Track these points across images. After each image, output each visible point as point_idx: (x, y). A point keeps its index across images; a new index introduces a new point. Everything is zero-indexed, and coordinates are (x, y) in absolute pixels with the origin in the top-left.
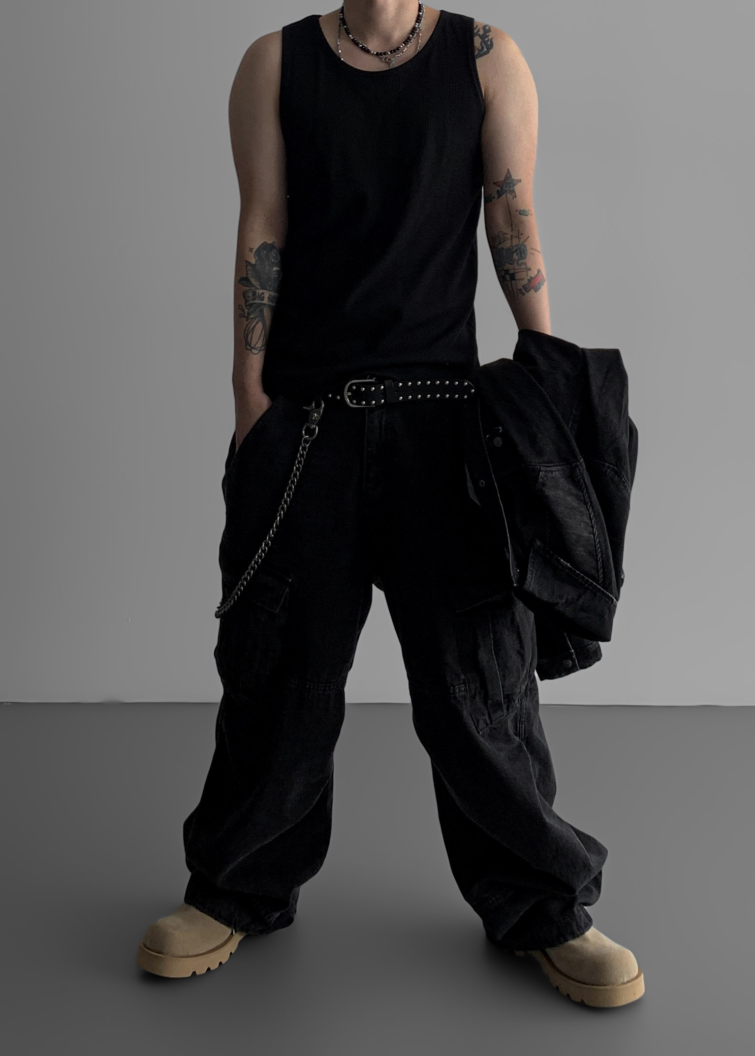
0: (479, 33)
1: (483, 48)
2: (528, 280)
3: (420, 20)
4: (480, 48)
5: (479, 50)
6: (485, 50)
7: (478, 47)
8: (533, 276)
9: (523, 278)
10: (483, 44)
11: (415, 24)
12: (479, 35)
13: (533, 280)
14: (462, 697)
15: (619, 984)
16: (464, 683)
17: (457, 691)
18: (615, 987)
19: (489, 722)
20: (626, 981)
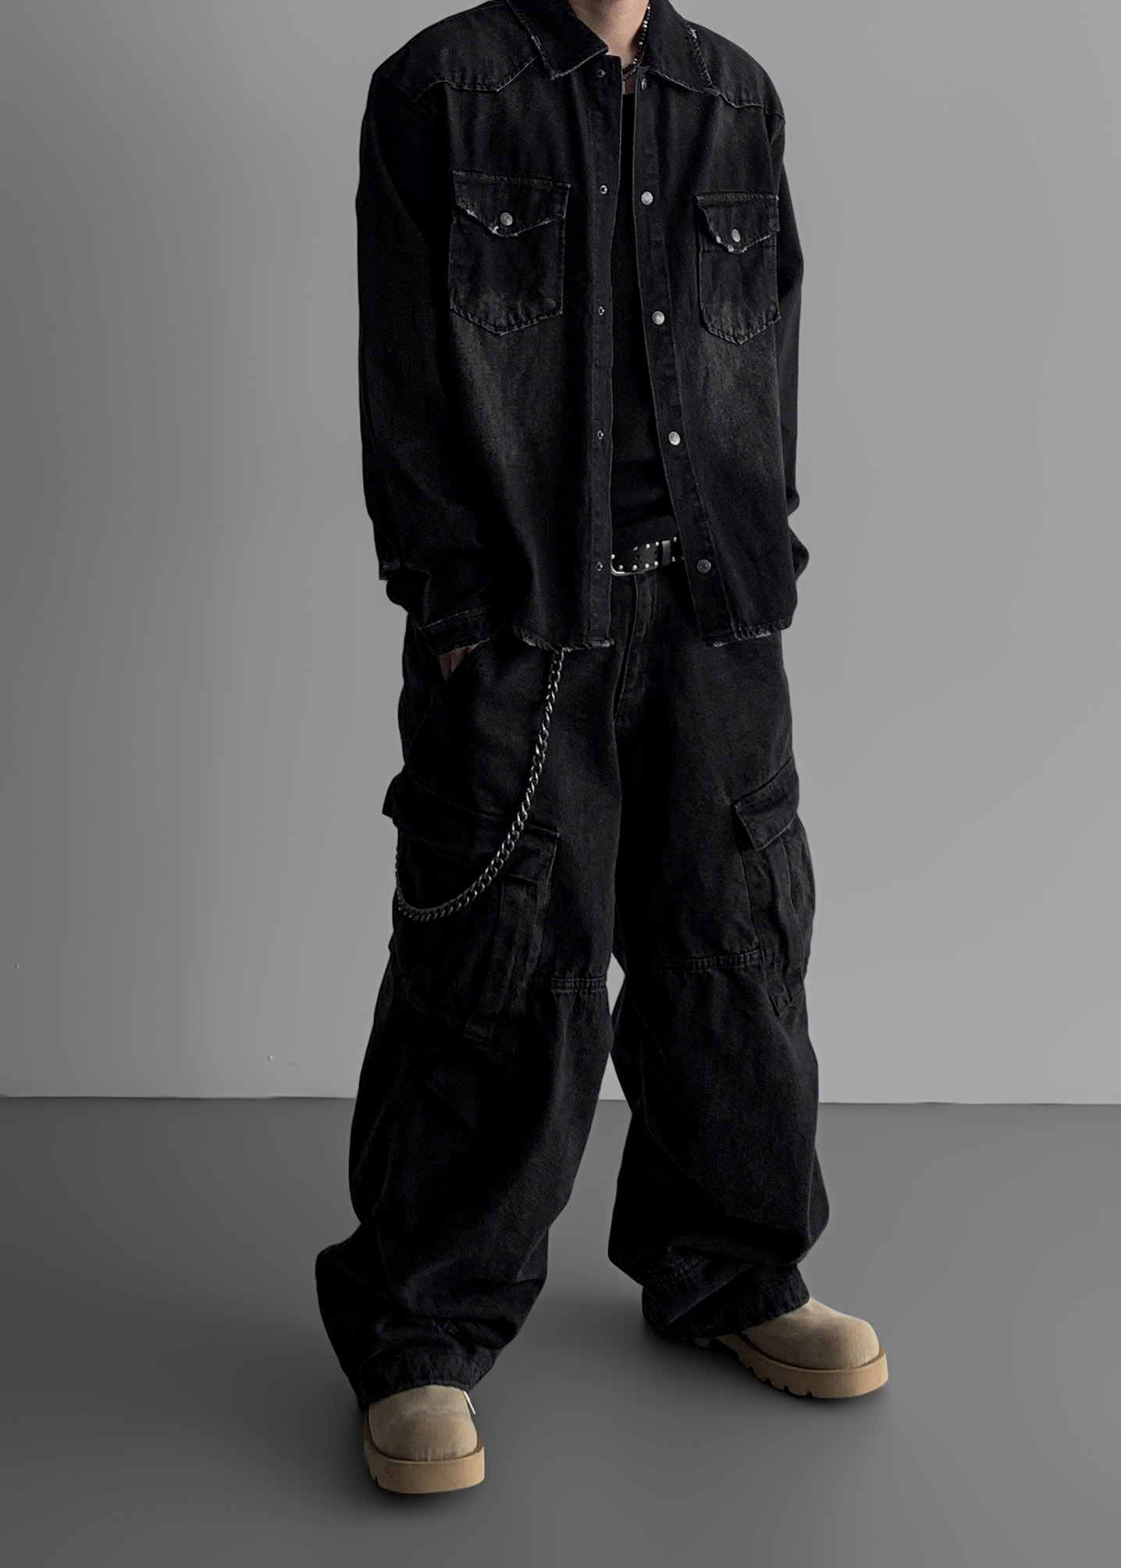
14: (754, 967)
15: (859, 1365)
16: (758, 948)
17: (748, 957)
18: (855, 1370)
19: (788, 1000)
20: (867, 1360)
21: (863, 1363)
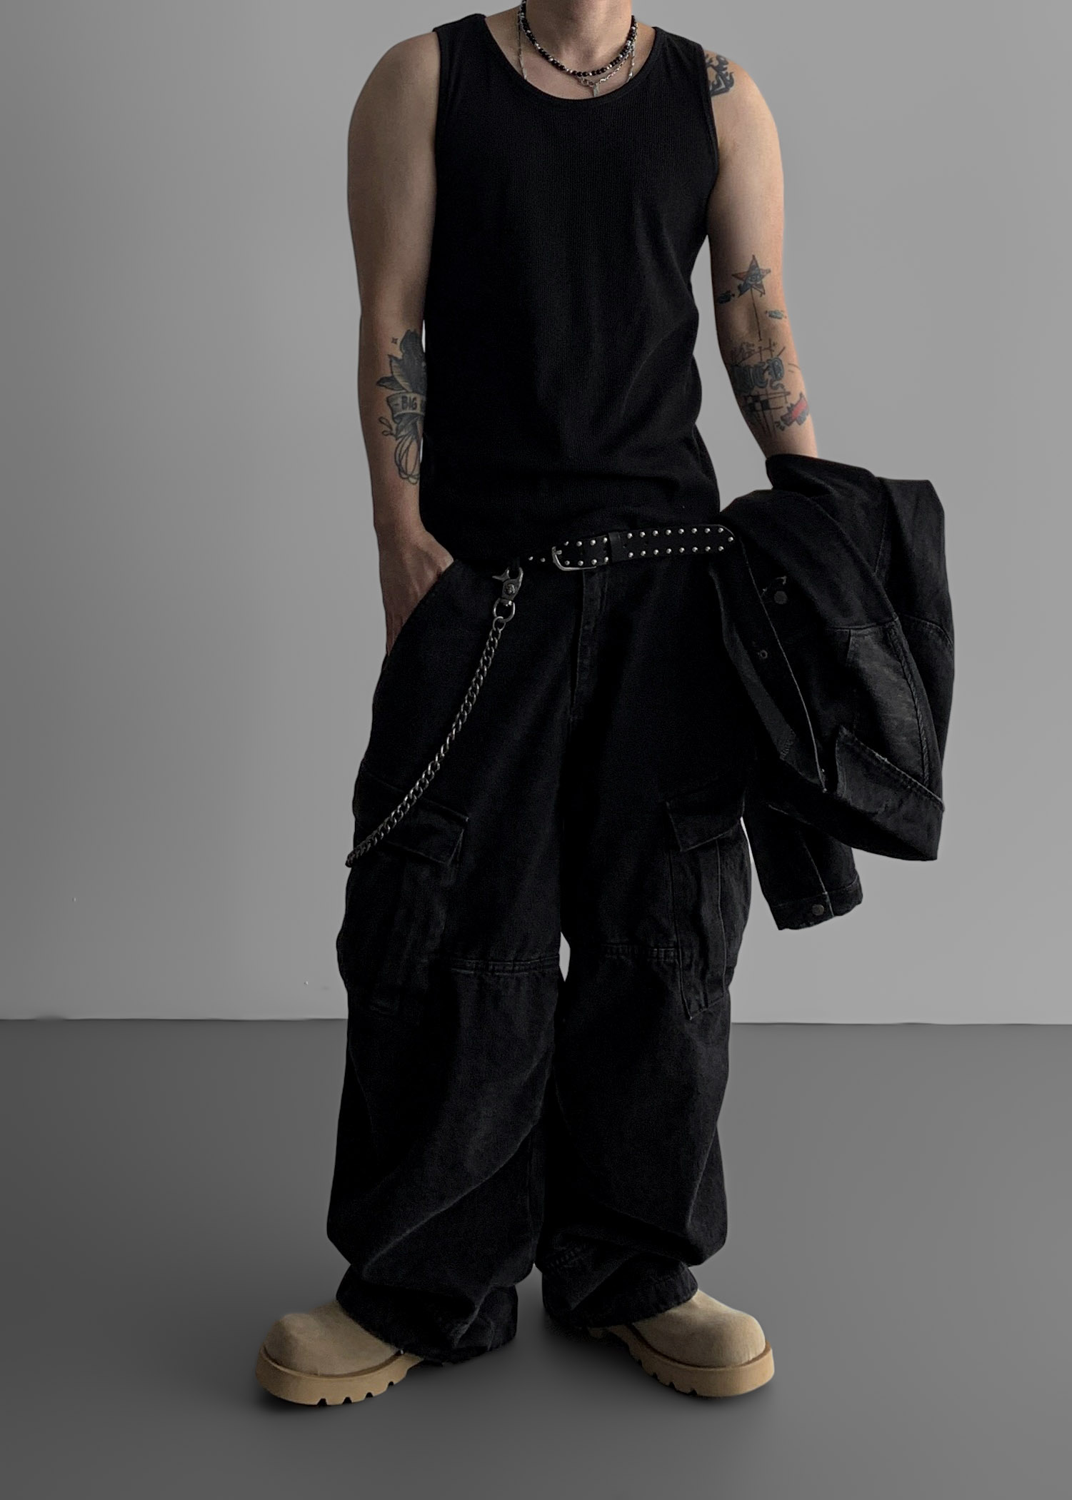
0: (711, 64)
1: (719, 84)
2: (788, 408)
3: (634, 37)
4: (716, 83)
5: (713, 85)
6: (723, 86)
7: (712, 81)
8: (794, 403)
9: (781, 405)
10: (720, 78)
11: (626, 42)
12: (713, 66)
13: (795, 409)
14: (669, 964)
15: (743, 1363)
16: (676, 946)
17: (662, 955)
18: (740, 1368)
19: (703, 1005)
20: (751, 1358)
21: (747, 1360)
